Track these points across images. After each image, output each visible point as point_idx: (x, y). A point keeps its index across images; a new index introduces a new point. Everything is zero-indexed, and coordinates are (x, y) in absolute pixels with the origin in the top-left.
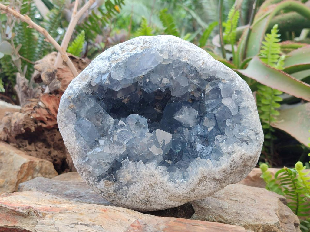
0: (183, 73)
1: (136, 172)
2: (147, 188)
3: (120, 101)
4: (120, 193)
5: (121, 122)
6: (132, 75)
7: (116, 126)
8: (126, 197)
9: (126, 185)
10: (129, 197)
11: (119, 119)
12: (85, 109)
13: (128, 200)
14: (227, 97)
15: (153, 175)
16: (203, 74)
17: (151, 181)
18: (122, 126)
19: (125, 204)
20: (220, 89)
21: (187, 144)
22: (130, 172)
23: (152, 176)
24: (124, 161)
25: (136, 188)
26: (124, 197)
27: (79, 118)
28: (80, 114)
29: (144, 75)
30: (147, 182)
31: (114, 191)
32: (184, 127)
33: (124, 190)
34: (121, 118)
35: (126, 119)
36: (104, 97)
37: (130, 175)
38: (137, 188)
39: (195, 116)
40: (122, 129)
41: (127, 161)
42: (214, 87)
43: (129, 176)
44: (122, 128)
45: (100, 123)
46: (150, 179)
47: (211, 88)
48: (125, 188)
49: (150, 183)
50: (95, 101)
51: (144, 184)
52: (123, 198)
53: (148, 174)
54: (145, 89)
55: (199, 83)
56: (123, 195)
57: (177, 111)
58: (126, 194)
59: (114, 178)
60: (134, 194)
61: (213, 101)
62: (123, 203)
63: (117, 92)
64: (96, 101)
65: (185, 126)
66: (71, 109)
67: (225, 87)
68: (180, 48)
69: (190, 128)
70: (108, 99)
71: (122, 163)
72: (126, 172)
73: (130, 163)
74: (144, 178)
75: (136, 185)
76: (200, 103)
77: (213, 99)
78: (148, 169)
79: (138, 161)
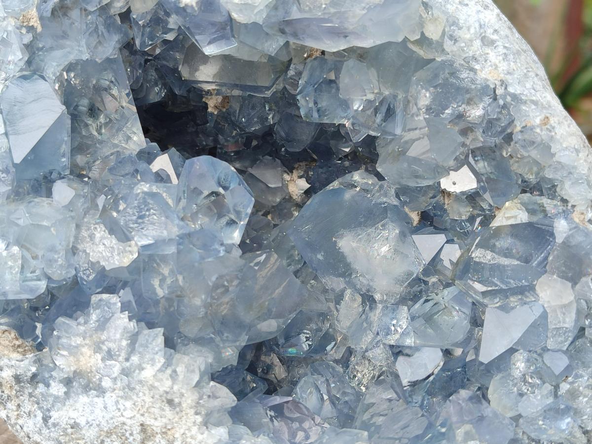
0: (460, 116)
1: (121, 359)
2: (131, 434)
3: (195, 93)
4: (31, 395)
5: (163, 162)
6: (287, 30)
7: (142, 166)
8: (46, 419)
9: (68, 382)
10: (55, 425)
11: (164, 148)
12: (69, 52)
13: (45, 431)
14: (564, 277)
15: (177, 400)
16: (523, 157)
17: (156, 419)
18: (161, 178)
19: (31, 436)
20: (552, 235)
21: (333, 343)
22: (100, 348)
23: (170, 402)
24: (105, 296)
25: (92, 412)
26: (40, 415)
27: (34, 72)
28: (42, 61)
29: (323, 53)
30: (142, 415)
31: (17, 379)
32: (353, 286)
33: (52, 395)
34: (173, 150)
35: (187, 161)
36: (154, 49)
37: (99, 356)
38: (97, 411)
39: (410, 274)
40: (154, 189)
41: (115, 304)
42: (534, 219)
43: (93, 361)
44: (159, 184)
45: (94, 125)
46: (156, 411)
47: (523, 217)
48: (57, 389)
49: (149, 421)
50: (118, 46)
51: (129, 414)
52: (35, 416)
53: (162, 389)
54: (304, 98)
55: (492, 176)
56: (40, 408)
57: (360, 224)
58: (49, 410)
59: (38, 332)
60: (75, 426)
61: (505, 261)
62: (25, 429)
63: (206, 59)
64: (120, 49)
65: (358, 286)
66: (22, 26)
67: (573, 242)
68: (492, 31)
69: (368, 299)
70: (163, 66)
71: (94, 299)
72: (87, 342)
73: (118, 314)
74: (137, 394)
75: (99, 401)
76: (447, 242)
77: (507, 254)
78: (169, 371)
79: (151, 326)
